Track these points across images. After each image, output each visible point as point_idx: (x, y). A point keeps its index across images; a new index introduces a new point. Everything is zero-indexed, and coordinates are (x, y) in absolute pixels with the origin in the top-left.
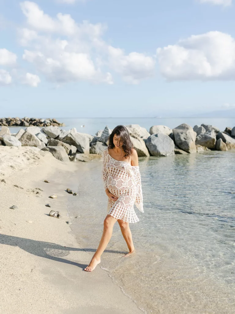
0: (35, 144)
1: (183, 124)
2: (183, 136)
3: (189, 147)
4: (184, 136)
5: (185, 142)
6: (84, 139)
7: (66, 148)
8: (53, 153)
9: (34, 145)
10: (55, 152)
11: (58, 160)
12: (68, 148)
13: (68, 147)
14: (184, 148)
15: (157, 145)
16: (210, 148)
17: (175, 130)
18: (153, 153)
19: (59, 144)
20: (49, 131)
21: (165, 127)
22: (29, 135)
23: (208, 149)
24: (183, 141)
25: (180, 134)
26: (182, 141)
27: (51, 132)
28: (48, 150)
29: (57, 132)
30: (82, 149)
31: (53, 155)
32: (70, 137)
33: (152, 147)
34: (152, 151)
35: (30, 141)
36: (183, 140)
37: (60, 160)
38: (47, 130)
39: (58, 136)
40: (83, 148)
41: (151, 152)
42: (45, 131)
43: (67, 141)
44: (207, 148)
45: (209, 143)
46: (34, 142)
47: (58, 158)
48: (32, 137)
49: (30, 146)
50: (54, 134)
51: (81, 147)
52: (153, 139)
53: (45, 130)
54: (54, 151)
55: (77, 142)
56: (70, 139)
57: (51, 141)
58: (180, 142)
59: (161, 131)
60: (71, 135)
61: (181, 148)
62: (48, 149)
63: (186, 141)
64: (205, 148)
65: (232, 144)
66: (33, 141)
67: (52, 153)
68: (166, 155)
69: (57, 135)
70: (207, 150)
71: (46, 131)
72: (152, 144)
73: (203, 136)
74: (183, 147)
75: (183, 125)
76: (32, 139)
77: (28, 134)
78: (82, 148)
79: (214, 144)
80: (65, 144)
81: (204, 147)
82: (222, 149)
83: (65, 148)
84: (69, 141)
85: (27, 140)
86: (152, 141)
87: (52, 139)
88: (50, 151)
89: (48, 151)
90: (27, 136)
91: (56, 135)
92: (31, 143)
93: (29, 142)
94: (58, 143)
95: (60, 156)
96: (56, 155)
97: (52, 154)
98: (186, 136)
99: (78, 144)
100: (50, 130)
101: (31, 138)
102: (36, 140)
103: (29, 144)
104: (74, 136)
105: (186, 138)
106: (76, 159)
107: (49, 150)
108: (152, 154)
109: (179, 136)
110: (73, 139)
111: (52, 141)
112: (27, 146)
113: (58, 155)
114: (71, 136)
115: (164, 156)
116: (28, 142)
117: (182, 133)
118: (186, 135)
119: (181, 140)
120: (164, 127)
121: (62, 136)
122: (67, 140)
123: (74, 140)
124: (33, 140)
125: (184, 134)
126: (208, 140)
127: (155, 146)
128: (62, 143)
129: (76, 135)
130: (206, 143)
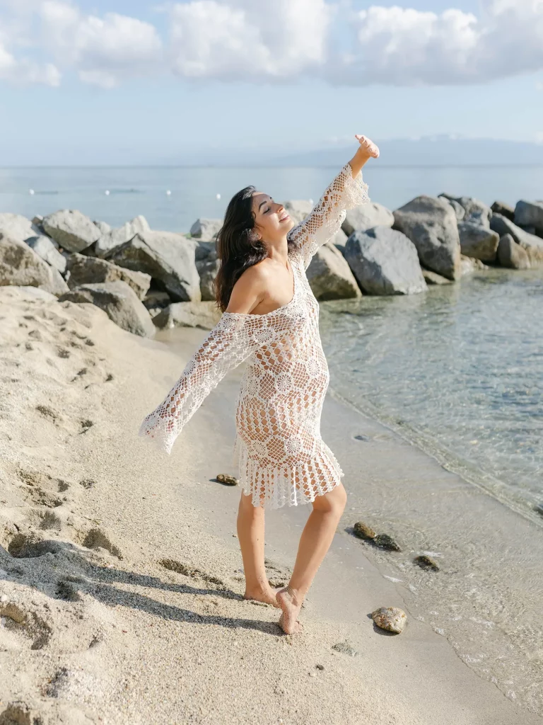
0: (36, 278)
1: (420, 198)
2: (435, 233)
3: (453, 264)
4: (438, 232)
5: (442, 249)
6: (183, 255)
7: (133, 284)
8: (111, 311)
9: (31, 280)
10: (115, 305)
11: (128, 333)
12: (142, 287)
13: (139, 284)
14: (438, 268)
15: (379, 262)
16: (485, 263)
17: (401, 214)
18: (372, 288)
19: (109, 274)
20: (63, 227)
21: (377, 205)
22: (12, 249)
23: (482, 265)
24: (436, 247)
25: (426, 227)
26: (434, 248)
27: (68, 231)
28: (87, 301)
29: (90, 231)
30: (182, 287)
31: (111, 318)
32: (140, 249)
33: (366, 267)
34: (369, 281)
35: (17, 267)
36: (437, 243)
37: (137, 333)
38: (55, 226)
39: (94, 245)
40: (186, 283)
41: (365, 285)
42: (46, 229)
43: (131, 261)
44: (480, 262)
45: (481, 249)
46: (31, 271)
47: (129, 326)
48: (24, 256)
49: (18, 285)
50: (81, 240)
51: (180, 278)
52: (364, 245)
53: (48, 227)
54: (111, 304)
55: (164, 266)
56: (139, 255)
57: (77, 263)
58: (429, 250)
59: (369, 219)
60: (143, 241)
61: (431, 266)
62: (87, 295)
63: (445, 246)
64: (476, 262)
65: (533, 248)
66: (27, 267)
67: (106, 311)
68: (408, 290)
69: (90, 241)
70: (480, 268)
71: (53, 229)
72: (365, 259)
73: (464, 229)
74: (436, 264)
75: (423, 200)
76: (23, 262)
77: (9, 245)
78: (183, 284)
79: (493, 250)
80: (127, 272)
81: (474, 260)
82: (516, 266)
83: (130, 285)
84: (136, 262)
85: (8, 266)
86: (363, 249)
87: (79, 256)
88: (94, 303)
89: (89, 304)
90: (7, 251)
91: (86, 243)
92: (20, 274)
93: (15, 271)
94: (106, 272)
95: (135, 319)
96: (120, 315)
97: (105, 314)
98: (444, 233)
99: (168, 271)
100: (65, 223)
101: (21, 258)
102: (37, 265)
103: (14, 280)
104: (153, 246)
105: (443, 238)
106: (174, 321)
107: (91, 299)
108: (368, 289)
109: (426, 232)
110: (152, 254)
111: (81, 265)
112: (8, 284)
113: (127, 316)
114: (143, 246)
115: (402, 294)
116: (11, 273)
117: (431, 225)
118: (444, 228)
119: (430, 245)
120: (376, 208)
121: (106, 245)
122: (129, 257)
123: (155, 258)
124: (27, 263)
125: (436, 225)
126: (480, 239)
127: (375, 267)
128: (121, 269)
129: (156, 242)
130: (475, 247)
